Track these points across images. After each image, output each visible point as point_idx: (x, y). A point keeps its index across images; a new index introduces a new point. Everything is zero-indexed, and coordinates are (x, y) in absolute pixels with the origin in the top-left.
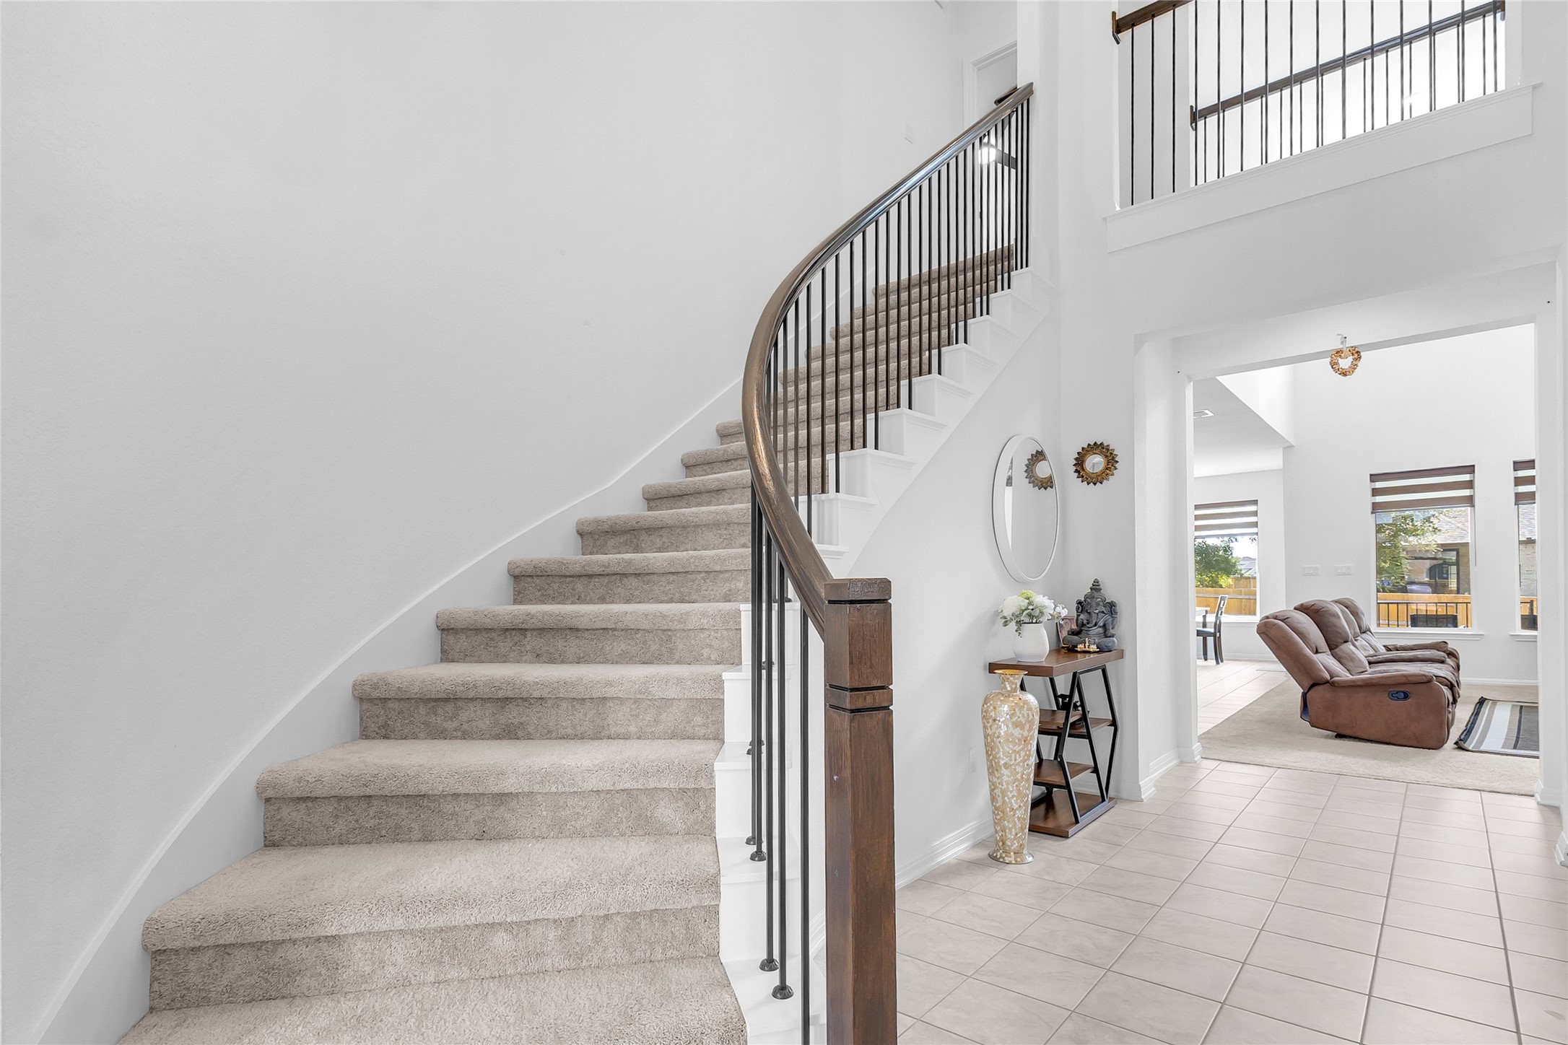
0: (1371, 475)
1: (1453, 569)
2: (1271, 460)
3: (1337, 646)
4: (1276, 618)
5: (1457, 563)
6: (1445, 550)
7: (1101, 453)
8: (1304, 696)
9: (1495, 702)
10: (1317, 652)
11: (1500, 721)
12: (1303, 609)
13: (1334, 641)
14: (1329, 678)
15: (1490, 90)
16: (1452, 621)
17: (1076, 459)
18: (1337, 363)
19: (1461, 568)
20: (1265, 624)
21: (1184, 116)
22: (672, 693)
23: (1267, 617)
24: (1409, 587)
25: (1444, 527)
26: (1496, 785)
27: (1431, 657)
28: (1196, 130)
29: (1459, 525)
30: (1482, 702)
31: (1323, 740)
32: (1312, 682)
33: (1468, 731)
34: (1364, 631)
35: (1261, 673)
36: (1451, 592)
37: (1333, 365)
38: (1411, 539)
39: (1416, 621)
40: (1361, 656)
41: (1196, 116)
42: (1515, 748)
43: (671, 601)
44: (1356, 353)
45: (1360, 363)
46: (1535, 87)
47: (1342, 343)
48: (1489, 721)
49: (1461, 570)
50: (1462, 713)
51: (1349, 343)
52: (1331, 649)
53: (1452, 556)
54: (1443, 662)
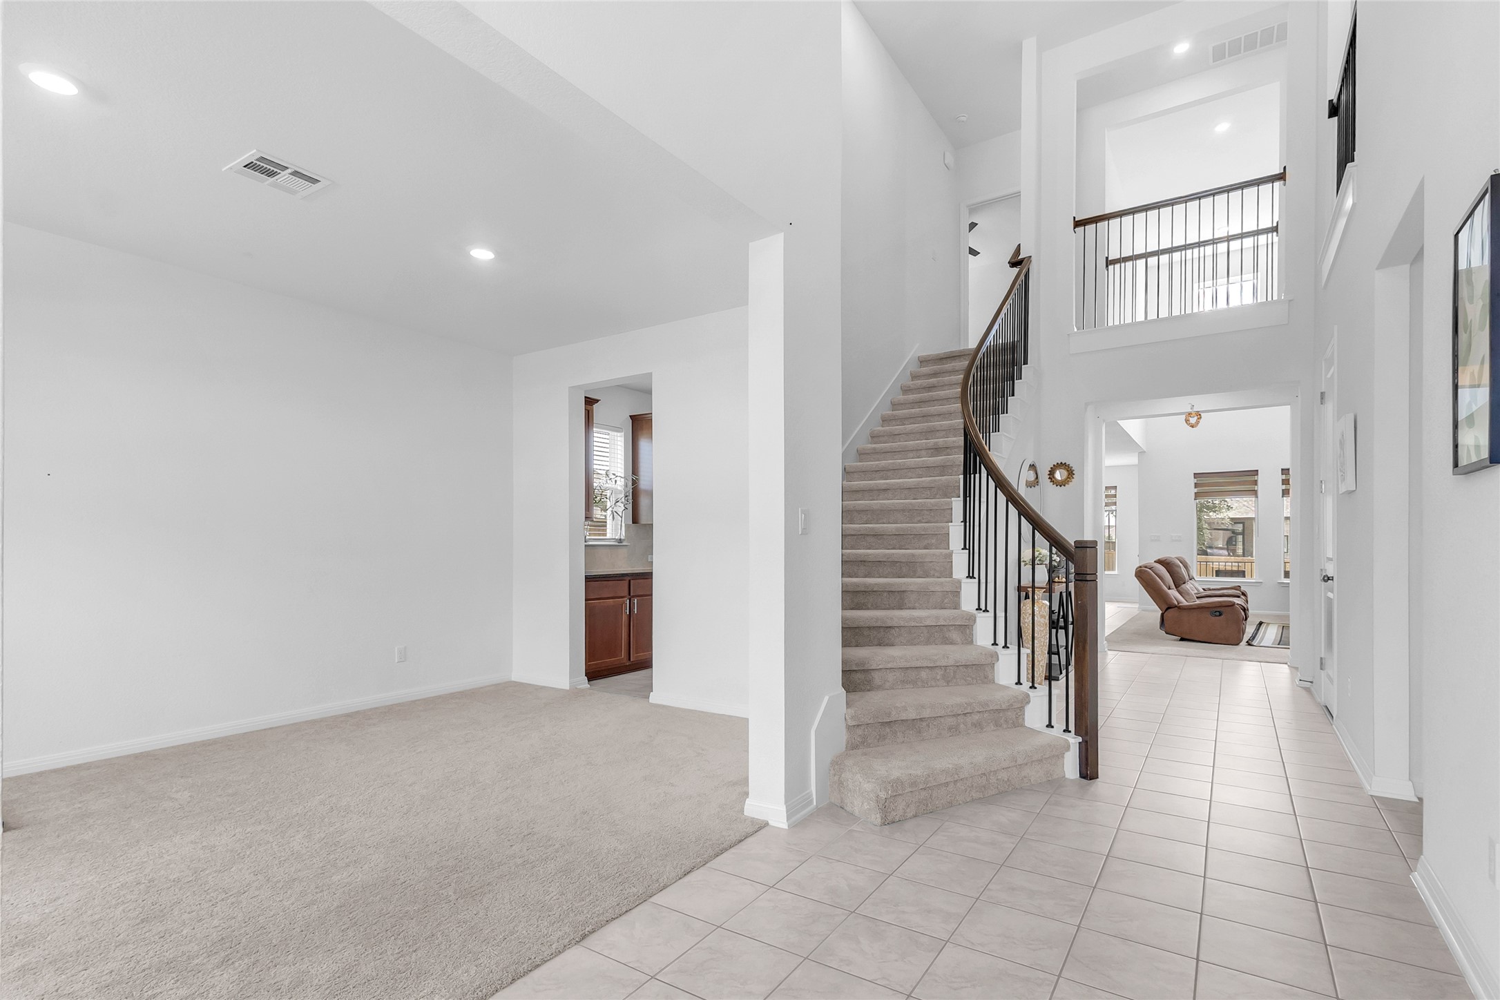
0: (1195, 474)
1: (1240, 538)
2: (1132, 459)
3: (1180, 586)
4: (1146, 567)
5: (1243, 533)
6: (1235, 523)
7: (1065, 469)
8: (1162, 615)
9: (1268, 624)
10: (1169, 589)
11: (1270, 634)
12: (1159, 562)
13: (1178, 582)
14: (1177, 604)
15: (1270, 299)
16: (1242, 574)
17: (1050, 471)
18: (1189, 420)
19: (1245, 537)
20: (1140, 571)
21: (1102, 263)
22: (938, 588)
23: (1141, 567)
24: (1209, 551)
25: (1235, 505)
26: (1268, 660)
27: (1233, 594)
28: (1108, 270)
29: (1245, 503)
30: (1261, 623)
31: (1173, 642)
32: (1167, 607)
33: (1253, 637)
34: (1191, 578)
35: (1120, 609)
36: (1238, 556)
37: (1187, 421)
38: (1211, 514)
39: (1219, 573)
40: (1193, 592)
41: (1109, 262)
42: (1279, 644)
43: (916, 549)
44: (1199, 415)
45: (1201, 421)
46: (1290, 301)
47: (1191, 409)
48: (1265, 633)
49: (1246, 539)
50: (1250, 630)
51: (1196, 409)
52: (1176, 588)
53: (1239, 528)
54: (1239, 597)
